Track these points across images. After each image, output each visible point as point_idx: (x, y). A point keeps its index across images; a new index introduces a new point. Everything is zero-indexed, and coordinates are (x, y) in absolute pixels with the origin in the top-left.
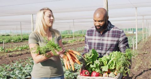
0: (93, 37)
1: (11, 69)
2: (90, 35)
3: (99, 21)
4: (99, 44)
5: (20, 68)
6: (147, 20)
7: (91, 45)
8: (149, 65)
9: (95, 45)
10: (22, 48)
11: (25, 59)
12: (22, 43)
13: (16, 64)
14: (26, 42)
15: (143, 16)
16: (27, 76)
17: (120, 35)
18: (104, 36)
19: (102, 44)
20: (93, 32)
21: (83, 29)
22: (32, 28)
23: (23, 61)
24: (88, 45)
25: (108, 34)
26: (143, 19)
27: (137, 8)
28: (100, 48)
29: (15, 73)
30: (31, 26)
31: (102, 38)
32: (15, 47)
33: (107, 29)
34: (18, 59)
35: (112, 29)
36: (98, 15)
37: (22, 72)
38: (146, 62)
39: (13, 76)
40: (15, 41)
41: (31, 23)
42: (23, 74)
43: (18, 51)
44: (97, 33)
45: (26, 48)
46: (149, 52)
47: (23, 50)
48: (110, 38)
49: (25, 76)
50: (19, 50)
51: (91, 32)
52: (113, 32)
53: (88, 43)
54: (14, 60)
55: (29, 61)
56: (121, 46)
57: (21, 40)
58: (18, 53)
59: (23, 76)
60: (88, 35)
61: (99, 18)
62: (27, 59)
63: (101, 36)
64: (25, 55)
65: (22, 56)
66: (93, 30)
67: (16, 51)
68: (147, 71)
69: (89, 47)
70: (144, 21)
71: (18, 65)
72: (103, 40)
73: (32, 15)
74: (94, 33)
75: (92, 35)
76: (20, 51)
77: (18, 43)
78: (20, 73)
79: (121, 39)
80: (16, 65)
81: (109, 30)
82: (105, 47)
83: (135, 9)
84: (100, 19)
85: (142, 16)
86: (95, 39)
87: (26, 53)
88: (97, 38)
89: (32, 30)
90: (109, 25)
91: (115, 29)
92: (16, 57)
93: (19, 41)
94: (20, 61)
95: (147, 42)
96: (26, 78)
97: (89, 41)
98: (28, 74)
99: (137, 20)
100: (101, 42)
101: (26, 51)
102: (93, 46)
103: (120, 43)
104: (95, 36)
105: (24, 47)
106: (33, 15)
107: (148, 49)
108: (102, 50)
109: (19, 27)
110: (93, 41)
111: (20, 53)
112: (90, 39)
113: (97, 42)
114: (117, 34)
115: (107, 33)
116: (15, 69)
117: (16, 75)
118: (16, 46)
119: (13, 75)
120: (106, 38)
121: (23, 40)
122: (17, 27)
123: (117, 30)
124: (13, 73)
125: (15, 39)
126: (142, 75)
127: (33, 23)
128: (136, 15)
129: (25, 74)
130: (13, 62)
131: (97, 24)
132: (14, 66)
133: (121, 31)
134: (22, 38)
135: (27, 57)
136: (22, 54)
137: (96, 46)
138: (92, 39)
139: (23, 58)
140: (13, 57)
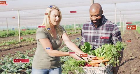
0: (89, 31)
1: (2, 63)
2: (86, 29)
3: (95, 16)
4: (94, 37)
5: (11, 61)
6: (124, 15)
7: (87, 38)
8: (129, 55)
9: (90, 38)
10: (10, 43)
11: (14, 53)
12: (9, 38)
13: (6, 58)
14: (12, 37)
15: (121, 11)
16: (18, 69)
17: (113, 29)
18: (98, 30)
19: (97, 37)
20: (88, 26)
21: (65, 24)
22: (19, 24)
23: (12, 55)
24: (84, 38)
25: (103, 28)
26: (121, 14)
27: (116, 4)
28: (96, 41)
29: (7, 67)
30: (18, 22)
31: (96, 31)
32: (2, 42)
33: (101, 23)
34: (7, 53)
35: (106, 23)
36: (94, 10)
37: (13, 66)
38: (126, 53)
39: (6, 70)
40: (2, 36)
41: (17, 19)
42: (15, 67)
43: (6, 46)
44: (92, 27)
45: (13, 43)
46: (128, 44)
47: (11, 45)
48: (104, 32)
49: (17, 69)
50: (7, 44)
51: (86, 26)
52: (107, 25)
53: (85, 36)
54: (4, 54)
55: (19, 55)
56: (114, 38)
57: (7, 35)
58: (6, 48)
59: (15, 69)
60: (84, 29)
61: (96, 12)
62: (16, 53)
63: (96, 29)
64: (13, 49)
65: (10, 50)
66: (89, 24)
67: (4, 46)
68: (128, 61)
69: (85, 40)
70: (122, 15)
71: (8, 59)
72: (97, 33)
73: (18, 11)
74: (90, 27)
75: (88, 29)
76: (8, 46)
77: (5, 38)
78: (11, 67)
79: (114, 32)
80: (6, 60)
81: (103, 24)
82: (99, 40)
83: (114, 4)
84: (96, 14)
85: (119, 11)
86: (91, 32)
87: (14, 47)
88: (93, 31)
89: (19, 25)
90: (103, 19)
91: (108, 23)
92: (5, 52)
93: (6, 36)
94: (9, 55)
95: (124, 35)
96: (18, 71)
97: (85, 34)
98: (19, 68)
99: (116, 15)
100: (96, 35)
101: (14, 45)
102: (89, 39)
103: (113, 36)
104: (91, 29)
105: (11, 42)
106: (20, 11)
107: (126, 41)
108: (97, 42)
109: (5, 23)
110: (89, 34)
111: (8, 47)
112: (86, 33)
113: (92, 35)
114: (111, 27)
115: (101, 27)
116: (6, 63)
117: (8, 68)
118: (4, 41)
119: (5, 68)
120: (100, 31)
121: (9, 35)
122: (3, 23)
123: (110, 23)
124: (5, 67)
125: (2, 35)
126: (124, 65)
127: (19, 19)
128: (115, 11)
129: (17, 67)
130: (3, 56)
131: (94, 18)
132: (5, 60)
133: (114, 24)
134: (8, 33)
135: (16, 52)
136: (10, 49)
137: (92, 39)
138: (87, 33)
139: (12, 53)
140: (2, 52)
